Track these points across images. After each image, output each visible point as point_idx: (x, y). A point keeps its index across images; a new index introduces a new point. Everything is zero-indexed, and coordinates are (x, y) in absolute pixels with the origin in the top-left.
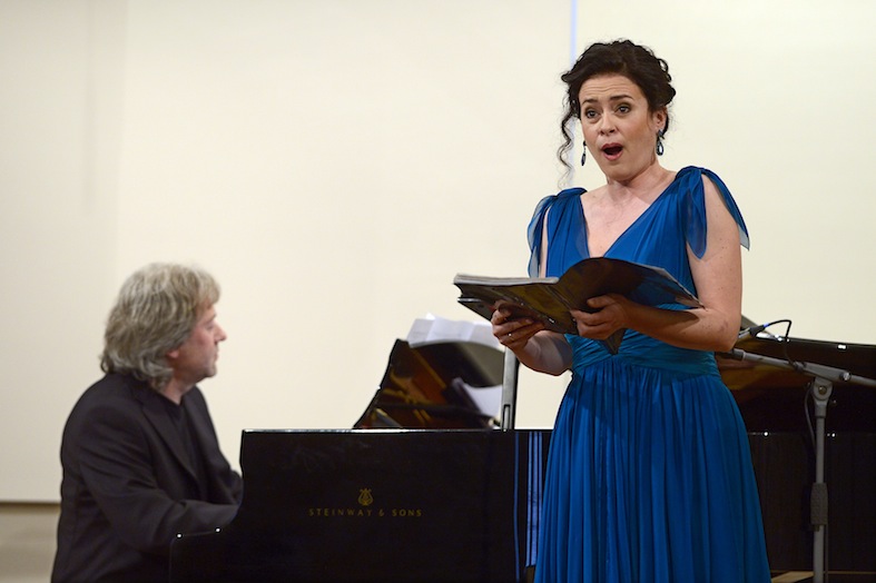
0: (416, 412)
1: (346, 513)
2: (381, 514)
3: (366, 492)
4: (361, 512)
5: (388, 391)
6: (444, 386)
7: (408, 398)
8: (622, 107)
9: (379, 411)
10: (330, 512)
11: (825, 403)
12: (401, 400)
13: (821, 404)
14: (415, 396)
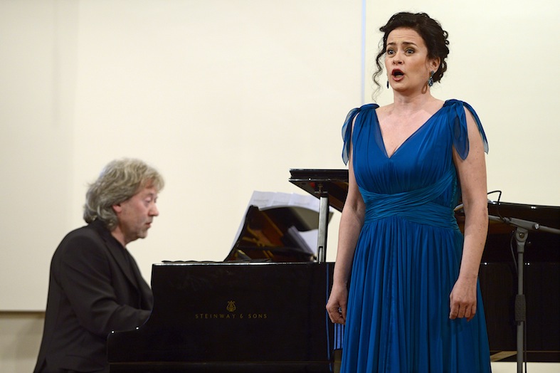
0: (264, 252)
1: (219, 317)
2: (241, 317)
3: (231, 303)
4: (228, 316)
5: (245, 238)
6: (282, 234)
7: (259, 243)
8: (409, 50)
9: (240, 251)
10: (209, 316)
11: (523, 244)
12: (255, 244)
13: (521, 244)
14: (263, 241)
